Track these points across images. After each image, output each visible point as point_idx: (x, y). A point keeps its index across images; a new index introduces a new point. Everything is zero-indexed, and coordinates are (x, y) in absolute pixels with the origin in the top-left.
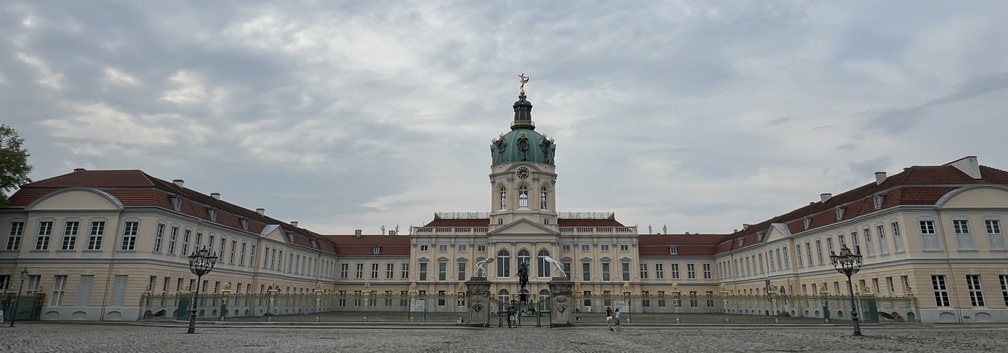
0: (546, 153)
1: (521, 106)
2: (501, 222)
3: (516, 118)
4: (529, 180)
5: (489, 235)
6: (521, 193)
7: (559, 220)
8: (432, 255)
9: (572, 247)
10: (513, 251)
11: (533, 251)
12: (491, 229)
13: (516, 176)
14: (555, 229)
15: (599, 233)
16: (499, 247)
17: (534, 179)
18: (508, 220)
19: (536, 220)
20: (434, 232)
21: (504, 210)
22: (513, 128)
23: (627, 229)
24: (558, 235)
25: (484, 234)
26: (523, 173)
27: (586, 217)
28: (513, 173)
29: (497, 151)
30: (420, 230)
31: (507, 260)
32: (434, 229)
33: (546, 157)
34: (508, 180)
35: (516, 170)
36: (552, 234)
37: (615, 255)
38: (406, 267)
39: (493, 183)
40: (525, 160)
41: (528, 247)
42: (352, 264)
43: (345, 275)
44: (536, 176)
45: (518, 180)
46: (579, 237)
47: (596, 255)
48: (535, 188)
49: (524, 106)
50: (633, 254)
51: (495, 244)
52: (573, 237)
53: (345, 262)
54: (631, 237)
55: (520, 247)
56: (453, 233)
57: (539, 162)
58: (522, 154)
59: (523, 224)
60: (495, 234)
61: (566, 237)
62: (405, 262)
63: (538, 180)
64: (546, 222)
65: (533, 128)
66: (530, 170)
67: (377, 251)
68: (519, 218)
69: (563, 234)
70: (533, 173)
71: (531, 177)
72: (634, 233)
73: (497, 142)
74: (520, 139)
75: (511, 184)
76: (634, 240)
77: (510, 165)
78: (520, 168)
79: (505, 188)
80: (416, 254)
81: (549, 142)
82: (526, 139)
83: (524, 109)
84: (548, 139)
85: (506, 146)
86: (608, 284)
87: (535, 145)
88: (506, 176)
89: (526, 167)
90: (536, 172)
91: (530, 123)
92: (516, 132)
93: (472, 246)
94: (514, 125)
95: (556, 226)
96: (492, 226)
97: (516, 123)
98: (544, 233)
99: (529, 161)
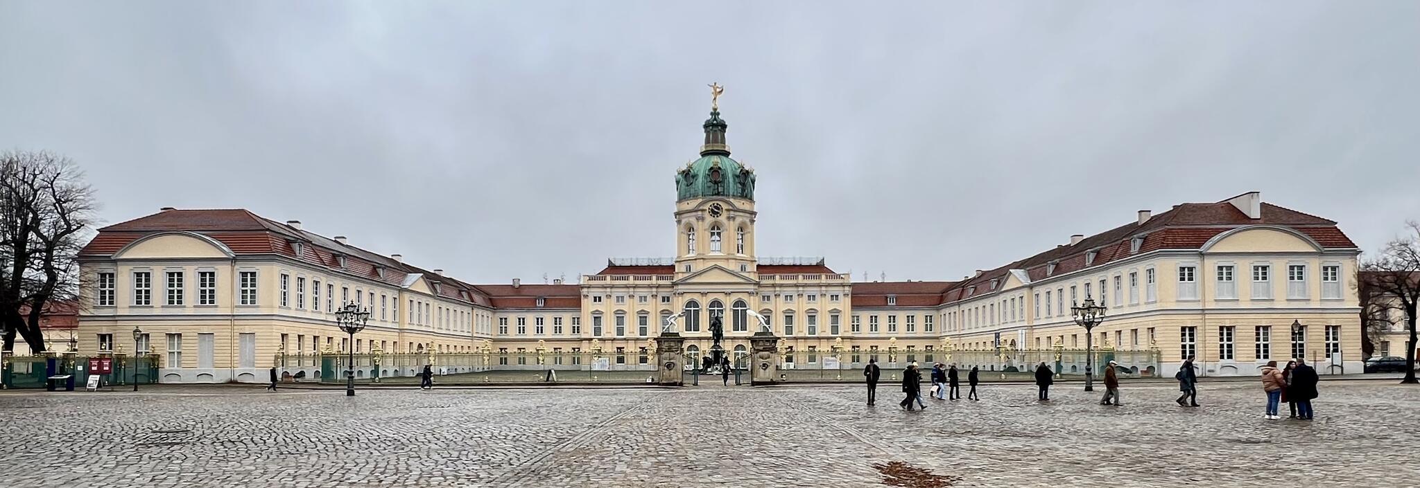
0: (743, 185)
1: (713, 125)
2: (688, 268)
3: (707, 141)
4: (723, 218)
5: (674, 284)
6: (713, 234)
7: (758, 266)
8: (608, 308)
9: (773, 297)
10: (704, 303)
11: (728, 302)
12: (677, 277)
13: (707, 215)
14: (755, 277)
15: (806, 281)
16: (687, 298)
17: (729, 218)
18: (698, 266)
19: (733, 266)
20: (608, 281)
21: (692, 255)
22: (704, 154)
23: (838, 276)
24: (756, 283)
25: (668, 282)
26: (715, 212)
27: (791, 261)
28: (703, 210)
29: (683, 182)
30: (591, 278)
31: (697, 313)
32: (608, 278)
34: (698, 218)
35: (707, 207)
36: (749, 282)
37: (824, 306)
38: (576, 321)
39: (679, 222)
40: (718, 194)
41: (721, 298)
42: (513, 318)
43: (504, 330)
44: (732, 213)
45: (709, 219)
46: (781, 286)
47: (800, 306)
48: (730, 228)
49: (717, 125)
50: (844, 304)
51: (682, 293)
52: (775, 285)
53: (503, 315)
54: (843, 285)
55: (711, 298)
56: (631, 281)
57: (735, 196)
58: (715, 186)
59: (716, 271)
60: (683, 282)
61: (766, 285)
62: (576, 315)
63: (734, 218)
64: (743, 268)
65: (727, 154)
66: (724, 206)
67: (541, 304)
68: (712, 264)
69: (764, 282)
70: (728, 210)
71: (725, 214)
72: (846, 280)
73: (684, 172)
74: (712, 168)
75: (700, 223)
76: (847, 288)
77: (700, 200)
78: (711, 203)
79: (693, 229)
80: (588, 306)
81: (747, 172)
82: (720, 168)
83: (717, 129)
84: (747, 168)
85: (695, 176)
86: (814, 338)
87: (730, 175)
88: (694, 214)
89: (720, 203)
90: (731, 208)
91: (725, 147)
92: (706, 158)
93: (655, 296)
94: (704, 149)
95: (755, 272)
96: (678, 273)
97: (706, 147)
98: (740, 280)
99: (722, 195)
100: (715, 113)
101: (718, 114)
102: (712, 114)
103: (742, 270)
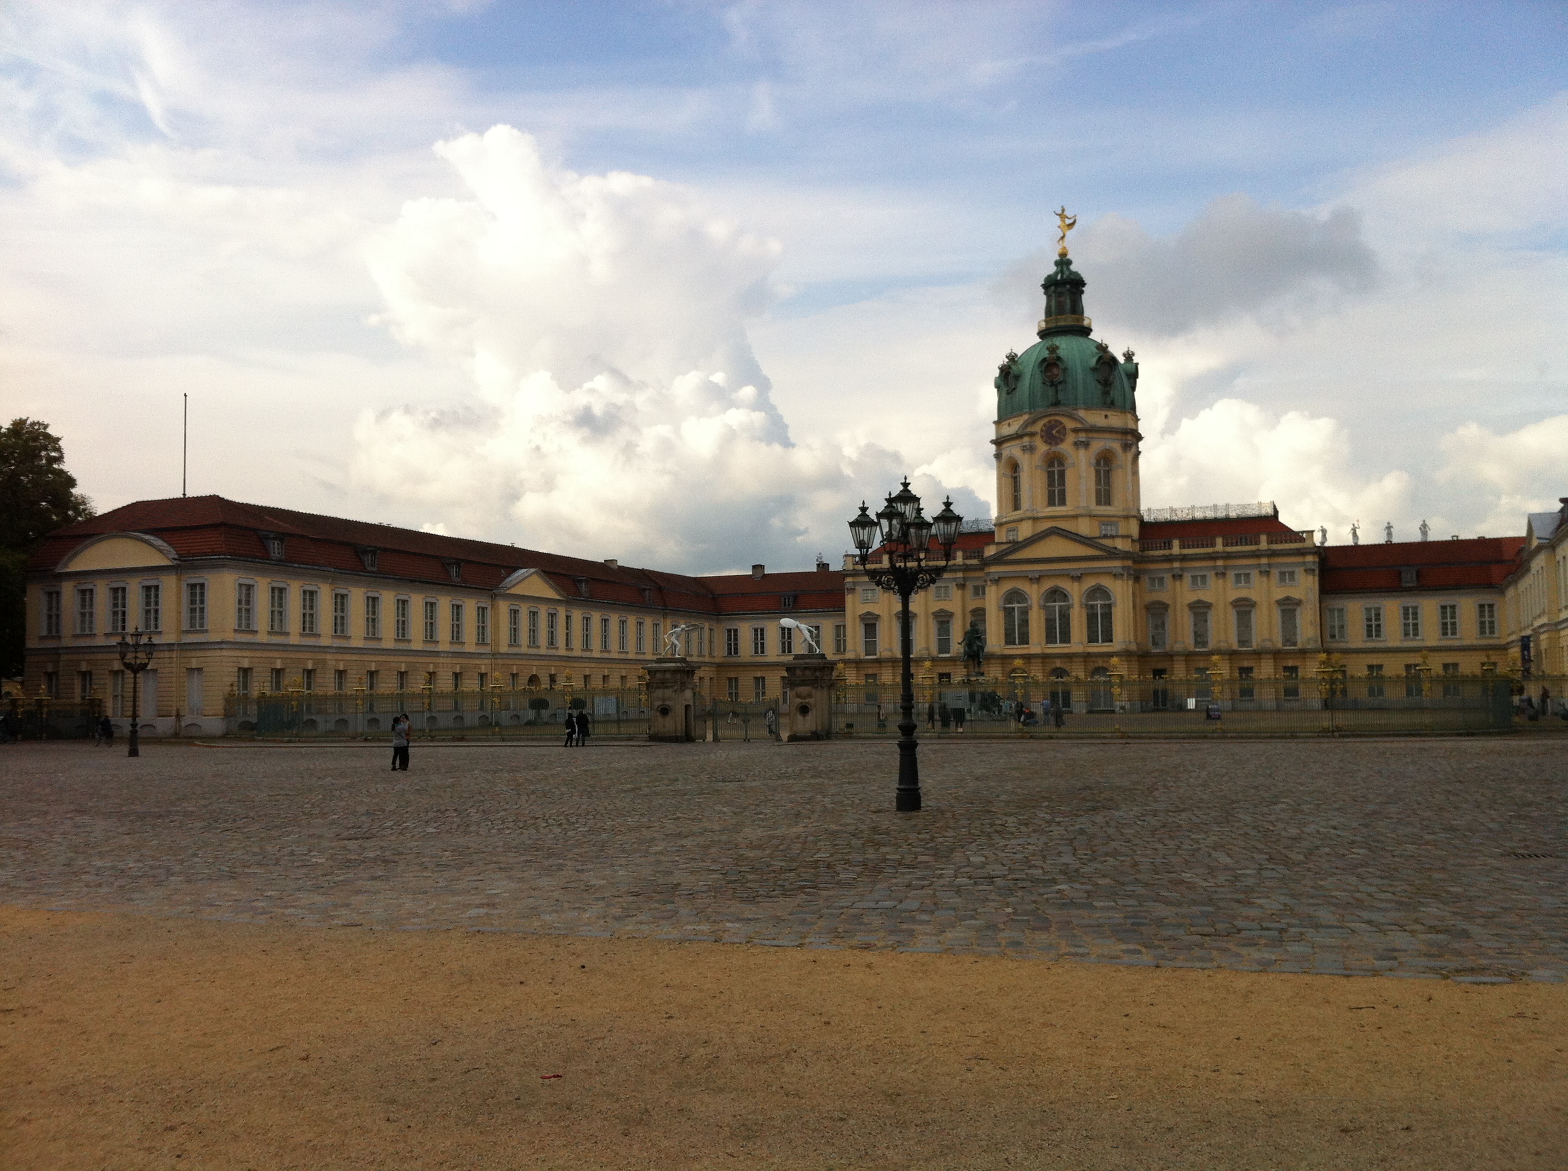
0: (1104, 384)
1: (1059, 284)
3: (1049, 312)
4: (1066, 447)
5: (986, 564)
8: (886, 608)
9: (1168, 580)
10: (1034, 593)
11: (1076, 592)
12: (990, 552)
13: (1038, 441)
15: (1230, 548)
16: (1007, 587)
17: (1077, 444)
18: (1023, 533)
19: (1084, 528)
21: (1018, 514)
22: (1043, 335)
23: (1301, 535)
25: (980, 561)
26: (1053, 435)
28: (1032, 435)
29: (1005, 388)
31: (1025, 612)
33: (1106, 393)
34: (1024, 449)
35: (1038, 427)
37: (1266, 592)
38: (840, 630)
39: (999, 456)
40: (1057, 403)
41: (1066, 585)
42: (745, 630)
43: (733, 648)
44: (1082, 437)
45: (1042, 448)
46: (1184, 558)
47: (1222, 595)
48: (1080, 462)
49: (1066, 283)
50: (1304, 587)
51: (997, 581)
52: (1169, 559)
53: (732, 626)
54: (1301, 553)
55: (1048, 585)
57: (1088, 408)
58: (1051, 392)
59: (1054, 540)
60: (1000, 558)
61: (1152, 560)
62: (837, 621)
63: (1089, 446)
65: (1084, 331)
66: (1070, 424)
67: (788, 606)
68: (1048, 526)
69: (1147, 553)
70: (1076, 431)
71: (1071, 438)
72: (1307, 544)
73: (1004, 367)
74: (1047, 359)
75: (1028, 456)
76: (1310, 558)
77: (1026, 417)
78: (1046, 420)
79: (1019, 467)
80: (855, 605)
81: (1113, 359)
82: (1067, 358)
85: (1018, 377)
86: (1247, 653)
87: (1079, 370)
88: (1018, 442)
89: (1057, 418)
90: (1079, 426)
91: (1081, 319)
92: (1048, 342)
93: (962, 586)
94: (1042, 327)
96: (994, 544)
97: (1046, 322)
98: (1097, 553)
99: (1065, 405)
100: (1063, 262)
101: (1069, 262)
102: (1057, 263)
103: (1104, 534)
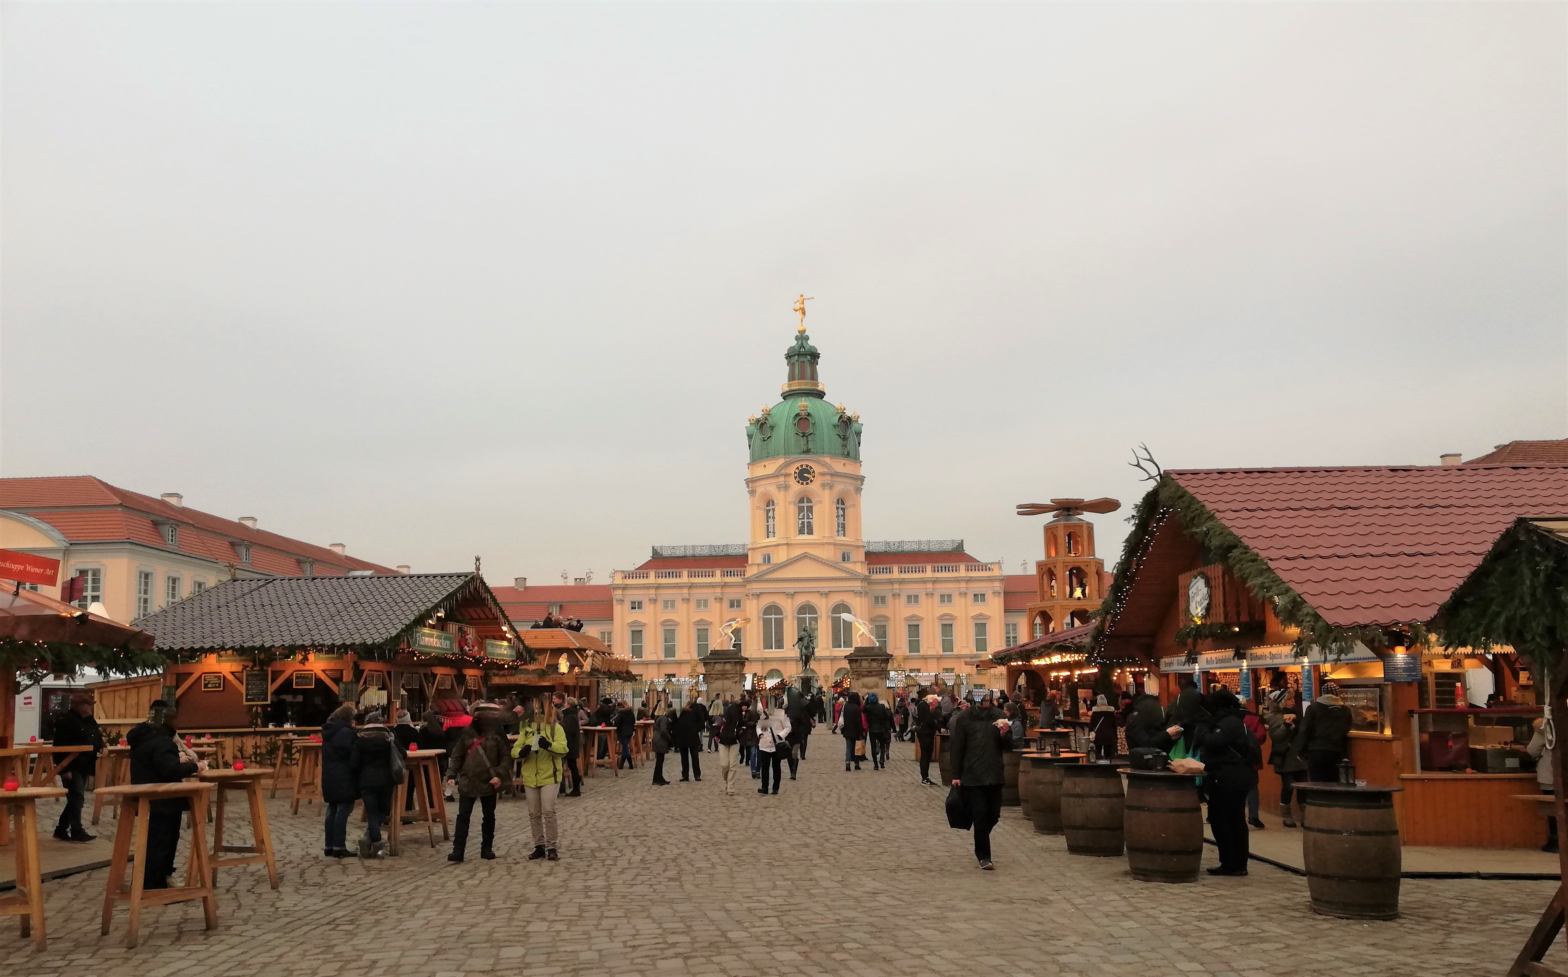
0: (845, 438)
1: (799, 355)
2: (767, 559)
3: (791, 377)
4: (815, 486)
5: (748, 581)
6: (801, 509)
7: (868, 554)
8: (648, 616)
9: (889, 599)
10: (789, 607)
11: (823, 606)
12: (751, 571)
13: (792, 481)
14: (861, 569)
15: (937, 576)
16: (766, 601)
17: (823, 485)
18: (780, 556)
19: (831, 555)
20: (652, 579)
21: (772, 540)
22: (786, 396)
23: (985, 567)
24: (865, 579)
25: (738, 579)
26: (803, 476)
27: (915, 547)
28: (786, 475)
29: (758, 437)
30: (628, 574)
31: (779, 623)
32: (652, 574)
33: (845, 446)
34: (779, 488)
35: (792, 469)
36: (854, 577)
37: (964, 610)
39: (752, 492)
40: (807, 451)
41: (814, 600)
44: (828, 479)
45: (796, 487)
46: (902, 582)
47: (930, 610)
48: (825, 500)
49: (805, 355)
50: (994, 607)
51: (756, 596)
52: (890, 581)
54: (991, 579)
55: (800, 600)
56: (686, 578)
57: (832, 455)
58: (803, 441)
59: (806, 563)
60: (759, 578)
61: (880, 582)
62: (605, 628)
63: (831, 487)
64: (845, 558)
65: (820, 395)
66: (817, 468)
68: (799, 551)
69: (875, 577)
70: (823, 474)
71: (818, 480)
72: (996, 573)
73: (758, 421)
74: (798, 415)
75: (782, 493)
76: (997, 585)
77: (781, 461)
78: (798, 465)
79: (773, 502)
80: (623, 615)
81: (849, 419)
82: (809, 414)
83: (805, 359)
84: (849, 413)
85: (775, 427)
86: (949, 657)
87: (824, 425)
88: (773, 481)
89: (810, 464)
90: (825, 470)
91: (817, 385)
92: (790, 402)
93: (719, 600)
94: (787, 389)
95: (862, 562)
96: (751, 565)
97: (790, 385)
98: (843, 575)
99: (814, 453)
100: (802, 337)
101: (807, 338)
102: (797, 338)
103: (844, 560)
